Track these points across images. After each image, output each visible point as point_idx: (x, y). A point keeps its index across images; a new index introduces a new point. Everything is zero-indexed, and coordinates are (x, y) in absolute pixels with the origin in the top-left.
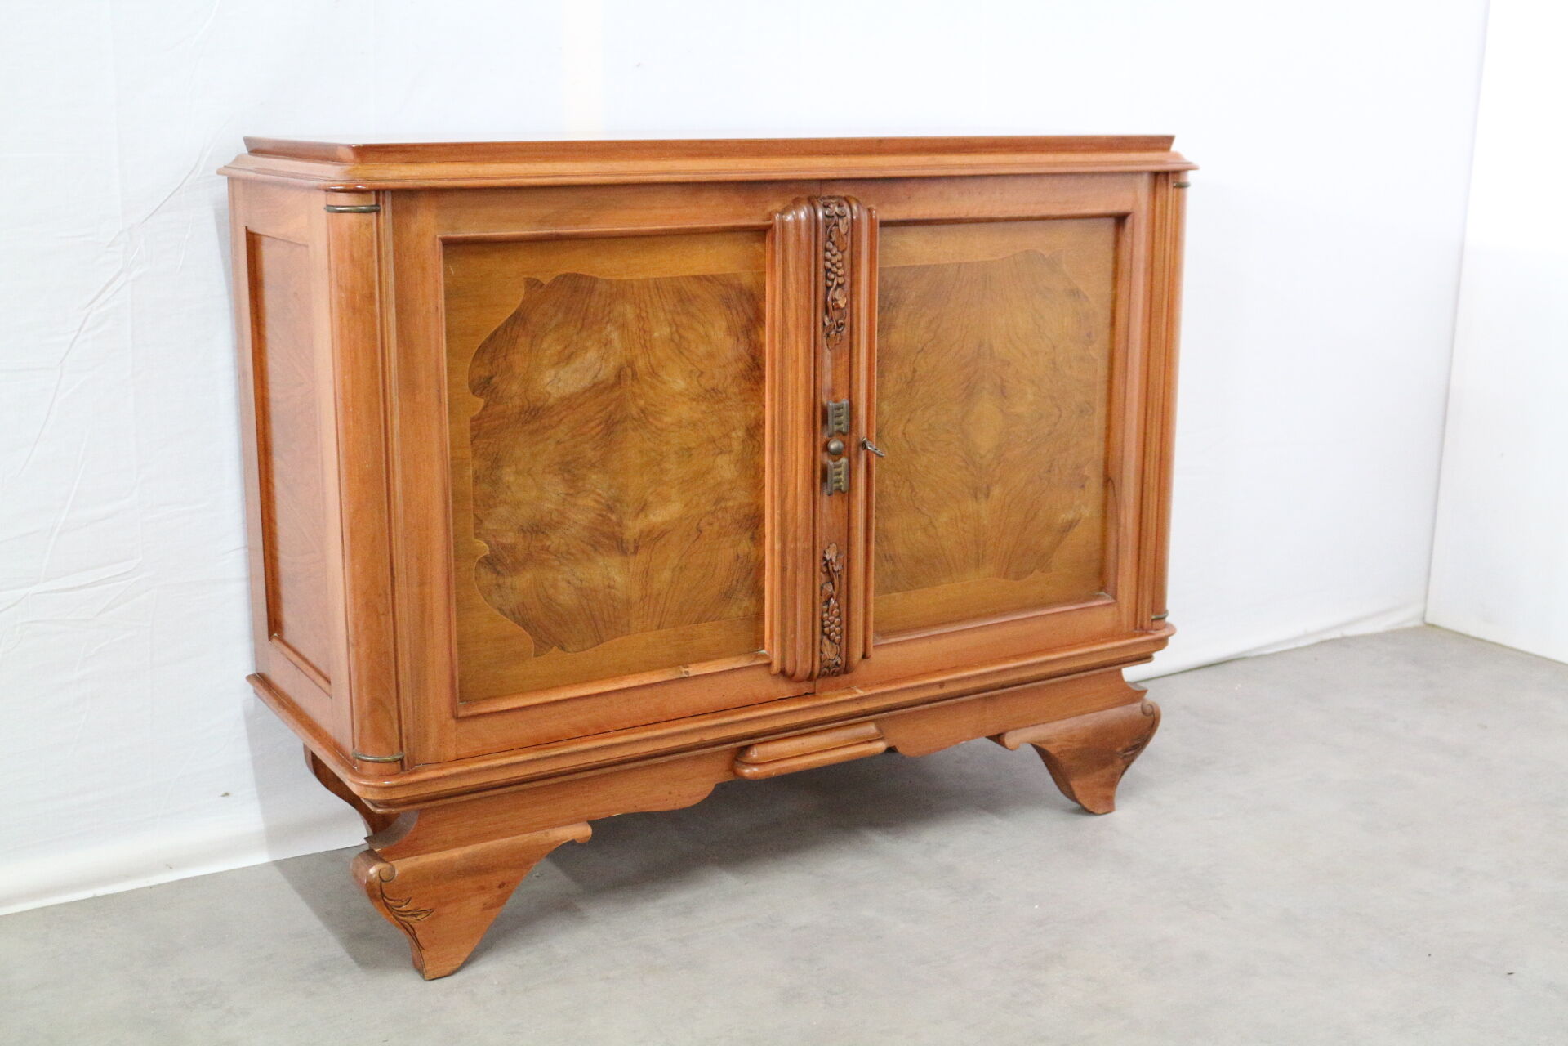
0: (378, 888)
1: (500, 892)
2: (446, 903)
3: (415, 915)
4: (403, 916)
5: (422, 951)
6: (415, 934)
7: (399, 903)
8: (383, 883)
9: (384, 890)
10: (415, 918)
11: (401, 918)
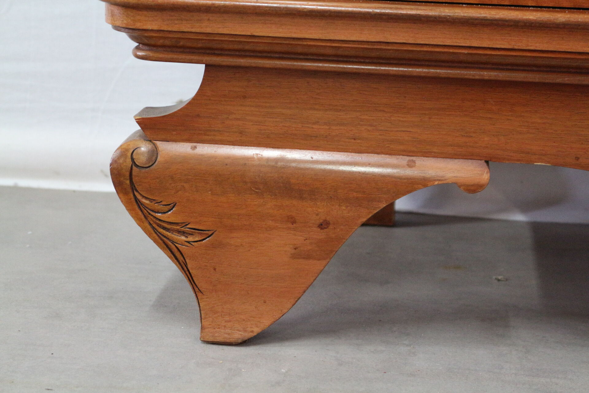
0: (128, 174)
1: (321, 235)
2: (232, 229)
3: (183, 233)
4: (164, 228)
5: (199, 294)
6: (186, 265)
7: (157, 207)
8: (134, 168)
9: (135, 179)
10: (183, 238)
11: (161, 230)
